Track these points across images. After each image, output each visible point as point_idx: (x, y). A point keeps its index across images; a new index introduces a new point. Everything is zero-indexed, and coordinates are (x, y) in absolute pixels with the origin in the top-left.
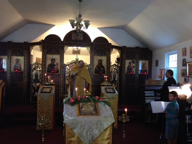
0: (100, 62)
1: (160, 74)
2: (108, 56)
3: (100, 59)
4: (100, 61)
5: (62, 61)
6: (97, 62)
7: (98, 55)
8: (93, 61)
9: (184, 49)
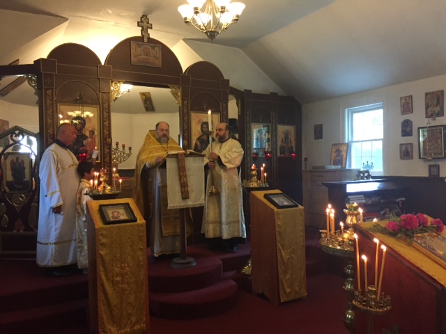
0: (206, 128)
1: (335, 154)
2: (225, 113)
4: (205, 126)
5: (106, 123)
7: (201, 110)
8: (188, 125)
9: (405, 98)
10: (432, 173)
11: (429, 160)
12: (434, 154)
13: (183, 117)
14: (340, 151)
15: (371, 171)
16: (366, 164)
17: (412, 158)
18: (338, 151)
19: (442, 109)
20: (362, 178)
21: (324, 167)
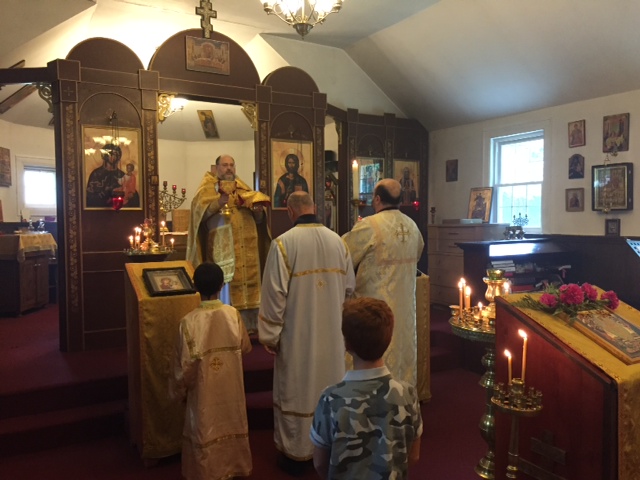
0: (293, 161)
1: (475, 203)
2: (319, 142)
3: (292, 151)
4: (291, 160)
5: (151, 154)
6: (283, 164)
7: (286, 137)
8: (267, 158)
9: (576, 124)
10: (610, 231)
11: (607, 213)
12: (614, 204)
13: (261, 147)
14: (483, 198)
15: (524, 227)
16: (517, 217)
17: (582, 209)
18: (480, 199)
19: (627, 140)
20: (512, 237)
21: (458, 221)
